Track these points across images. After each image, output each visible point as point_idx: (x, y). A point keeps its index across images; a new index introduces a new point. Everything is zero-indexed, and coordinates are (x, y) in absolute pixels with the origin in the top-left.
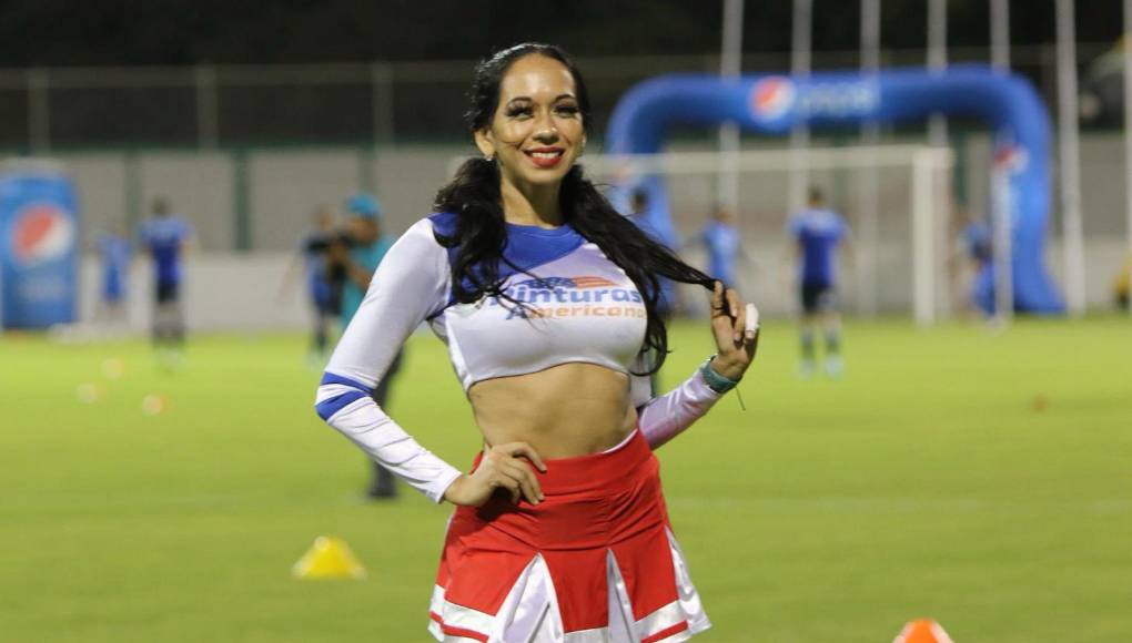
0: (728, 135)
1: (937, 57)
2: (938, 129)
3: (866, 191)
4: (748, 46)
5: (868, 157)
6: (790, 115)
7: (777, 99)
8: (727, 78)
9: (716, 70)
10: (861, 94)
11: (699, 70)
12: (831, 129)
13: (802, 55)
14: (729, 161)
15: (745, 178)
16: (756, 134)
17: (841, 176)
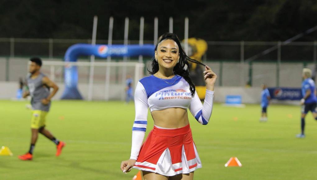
0: (93, 58)
1: (141, 42)
2: (141, 58)
3: (124, 72)
4: (98, 38)
5: (125, 64)
6: (107, 54)
7: (104, 50)
8: (93, 45)
9: (91, 43)
10: (123, 50)
11: (87, 43)
12: (116, 58)
13: (110, 40)
14: (93, 64)
15: (96, 67)
16: (99, 58)
17: (117, 68)
